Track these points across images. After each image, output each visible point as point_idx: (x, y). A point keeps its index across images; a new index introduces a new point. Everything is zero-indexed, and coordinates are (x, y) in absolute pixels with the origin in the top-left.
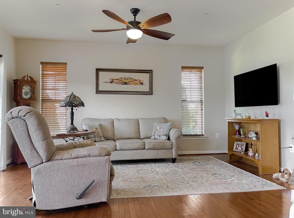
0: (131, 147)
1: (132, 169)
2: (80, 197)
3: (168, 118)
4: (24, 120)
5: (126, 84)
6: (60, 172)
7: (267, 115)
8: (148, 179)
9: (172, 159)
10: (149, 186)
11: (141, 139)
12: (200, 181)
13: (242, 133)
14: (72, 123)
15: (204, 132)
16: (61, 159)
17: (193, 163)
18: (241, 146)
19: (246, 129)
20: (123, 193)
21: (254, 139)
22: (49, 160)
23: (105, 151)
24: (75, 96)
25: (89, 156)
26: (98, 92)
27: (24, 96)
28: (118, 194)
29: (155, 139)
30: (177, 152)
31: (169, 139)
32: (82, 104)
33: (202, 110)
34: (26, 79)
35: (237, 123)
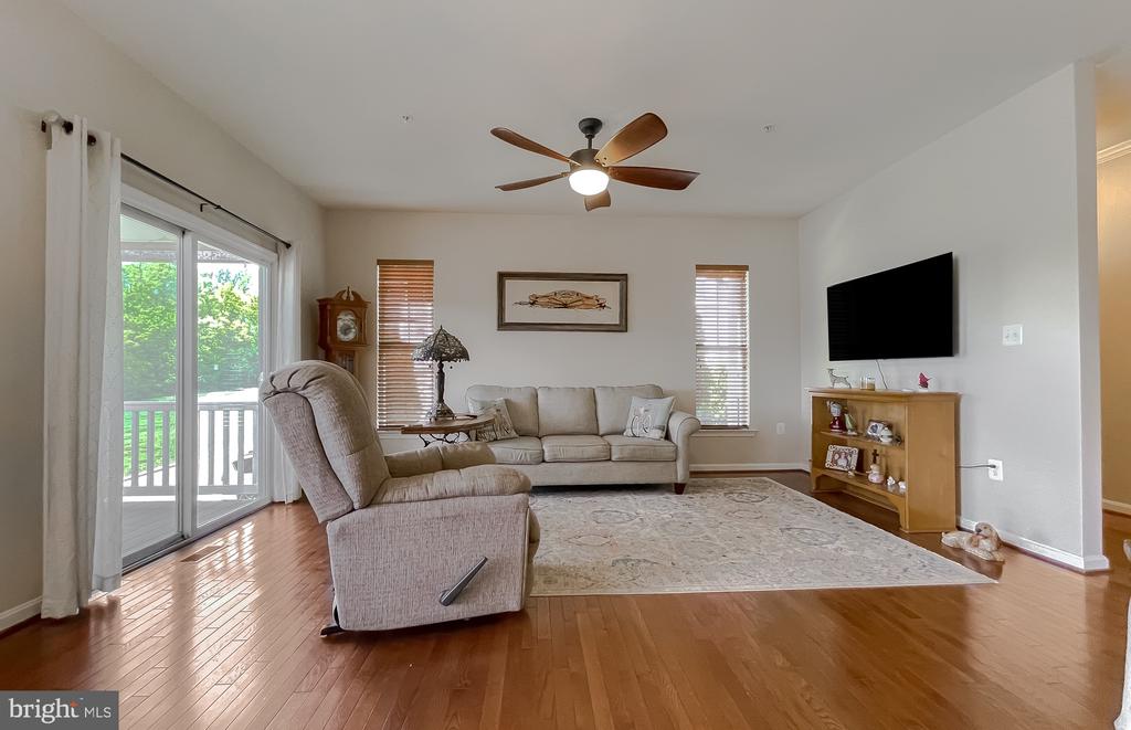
0: (579, 456)
1: (580, 507)
2: (451, 600)
3: (665, 386)
4: (305, 398)
5: (565, 306)
6: (398, 533)
7: (924, 383)
8: (621, 540)
9: (676, 484)
10: (625, 561)
11: (602, 436)
12: (753, 549)
13: (849, 425)
14: (441, 400)
15: (748, 420)
16: (401, 502)
17: (725, 494)
18: (846, 457)
19: (860, 414)
20: (561, 580)
21: (886, 441)
22: (370, 501)
23: (515, 480)
24: (447, 336)
25: (474, 494)
26: (503, 325)
27: (341, 336)
28: (548, 581)
29: (634, 436)
30: (686, 467)
31: (667, 437)
32: (464, 355)
33: (745, 367)
34: (344, 297)
35: (836, 401)
